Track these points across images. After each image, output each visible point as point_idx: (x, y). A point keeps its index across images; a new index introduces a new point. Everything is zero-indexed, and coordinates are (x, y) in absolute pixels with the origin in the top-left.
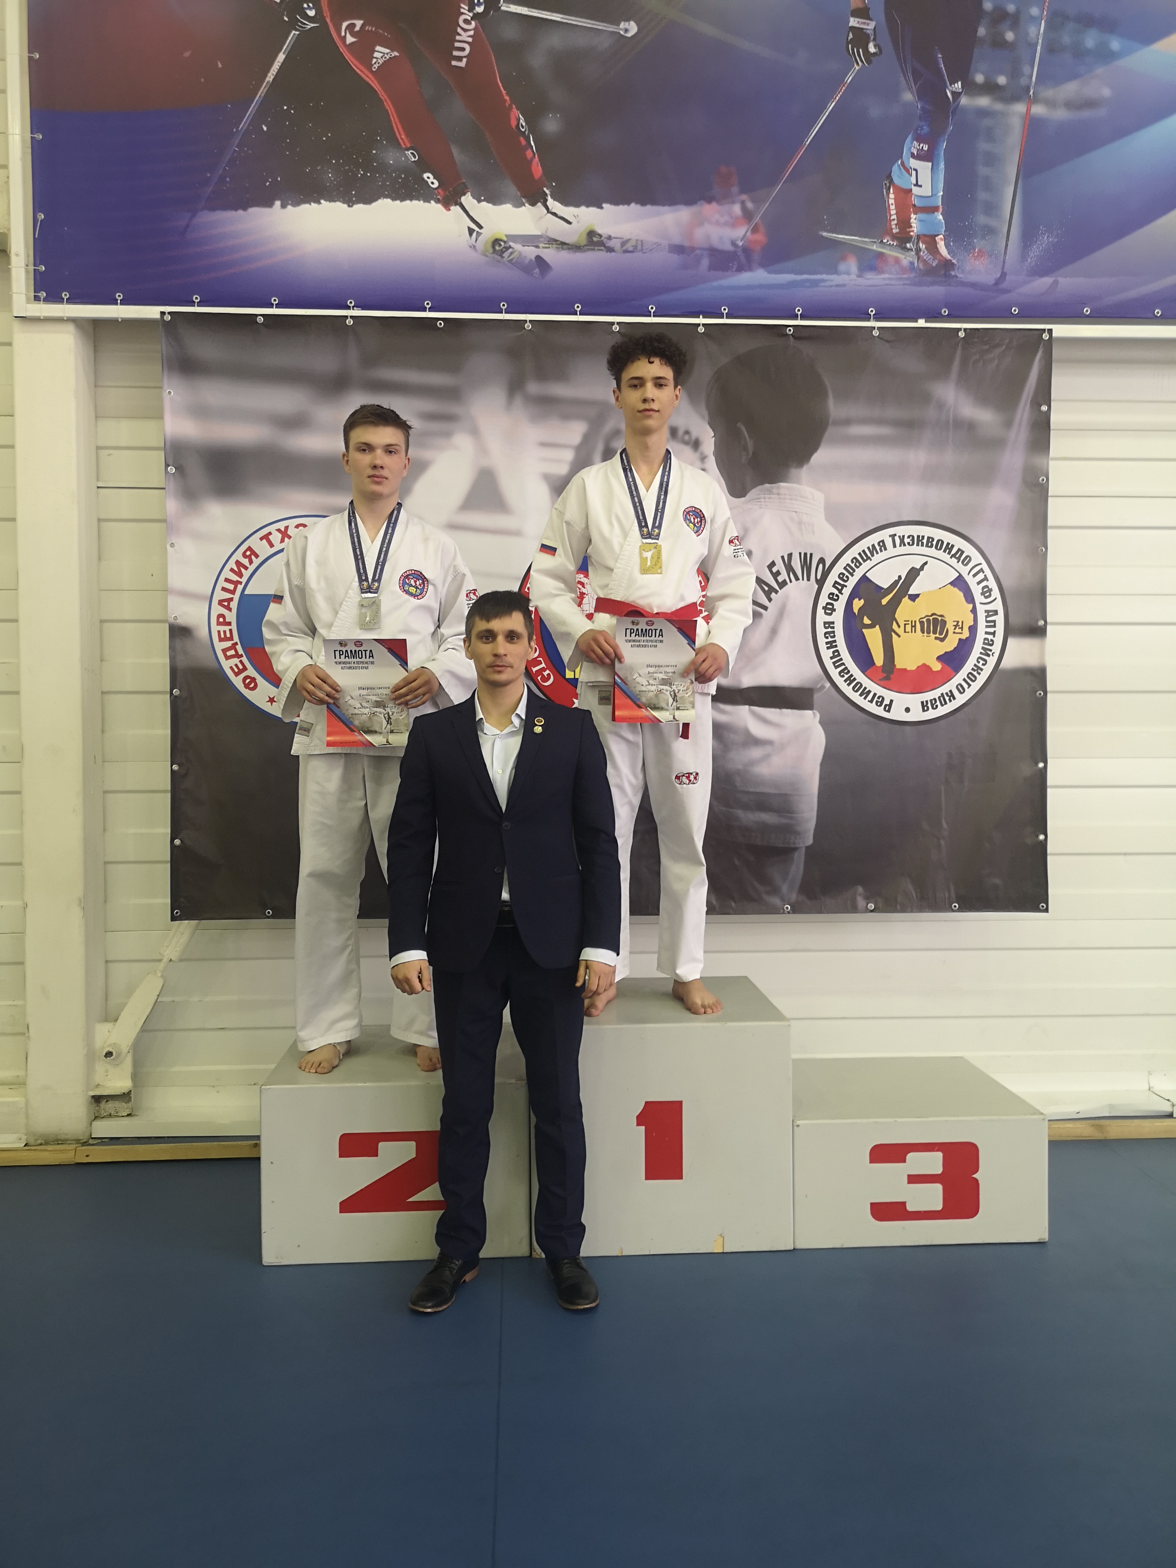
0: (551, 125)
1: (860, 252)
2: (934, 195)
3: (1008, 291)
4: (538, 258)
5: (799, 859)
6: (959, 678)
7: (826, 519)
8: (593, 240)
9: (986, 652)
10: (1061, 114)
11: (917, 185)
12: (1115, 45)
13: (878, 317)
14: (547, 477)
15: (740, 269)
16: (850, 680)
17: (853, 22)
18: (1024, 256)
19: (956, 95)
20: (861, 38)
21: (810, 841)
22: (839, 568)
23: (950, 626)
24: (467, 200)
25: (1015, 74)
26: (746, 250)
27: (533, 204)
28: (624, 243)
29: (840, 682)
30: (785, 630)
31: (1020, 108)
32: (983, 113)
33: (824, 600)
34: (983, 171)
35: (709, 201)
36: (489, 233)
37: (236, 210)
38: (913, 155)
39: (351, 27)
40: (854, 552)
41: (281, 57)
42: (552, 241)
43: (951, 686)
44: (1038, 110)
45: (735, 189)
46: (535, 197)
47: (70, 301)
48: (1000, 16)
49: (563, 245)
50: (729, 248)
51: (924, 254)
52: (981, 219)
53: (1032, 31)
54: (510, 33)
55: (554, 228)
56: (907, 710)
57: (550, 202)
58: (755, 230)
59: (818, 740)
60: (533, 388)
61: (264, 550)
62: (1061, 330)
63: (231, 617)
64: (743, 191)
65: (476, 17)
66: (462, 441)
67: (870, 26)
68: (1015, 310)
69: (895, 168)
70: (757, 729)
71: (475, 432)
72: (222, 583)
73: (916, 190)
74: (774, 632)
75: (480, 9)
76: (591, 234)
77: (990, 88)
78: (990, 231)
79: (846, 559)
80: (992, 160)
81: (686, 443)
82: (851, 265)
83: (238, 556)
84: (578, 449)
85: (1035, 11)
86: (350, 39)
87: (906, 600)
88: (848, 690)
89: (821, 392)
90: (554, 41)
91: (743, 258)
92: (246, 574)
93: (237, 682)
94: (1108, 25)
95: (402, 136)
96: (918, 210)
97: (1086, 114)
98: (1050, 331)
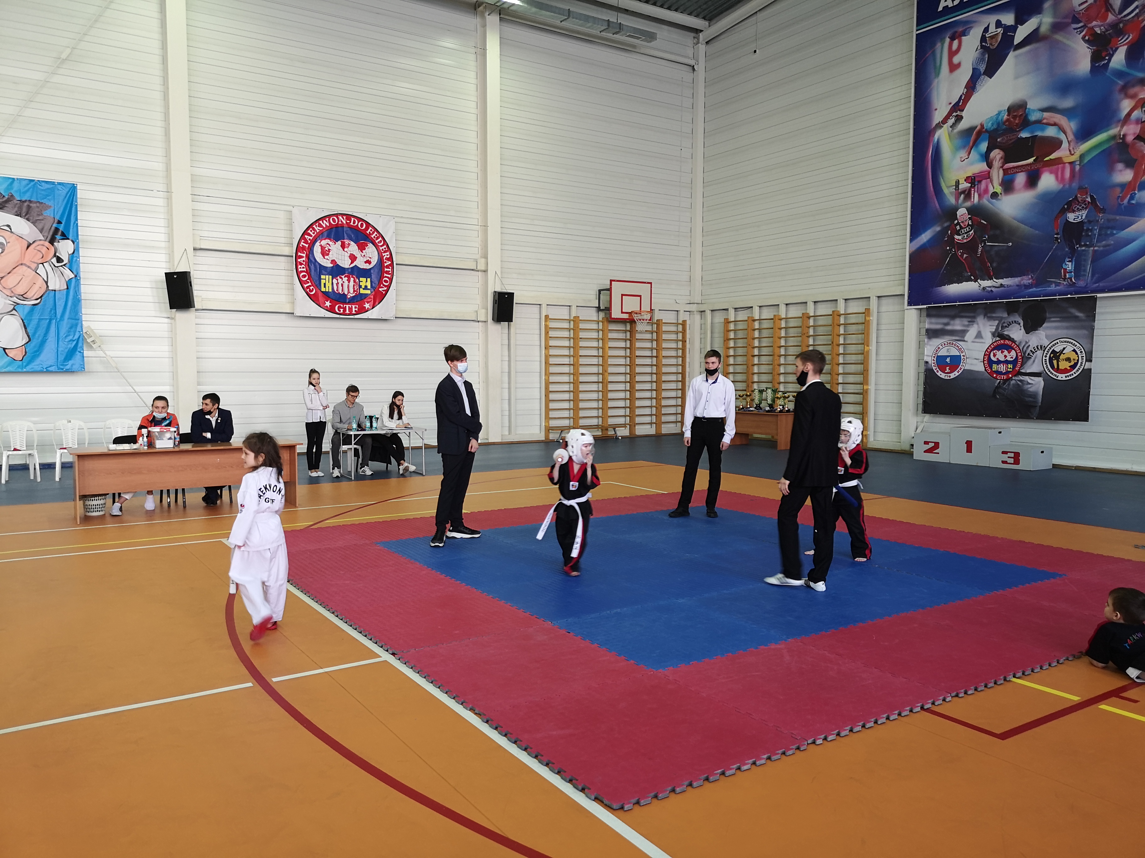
0: (995, 265)
1: (1055, 282)
2: (1072, 269)
3: (1088, 288)
4: (991, 290)
5: (1038, 408)
6: (1075, 371)
7: (1046, 338)
8: (1002, 285)
9: (1081, 365)
10: (1101, 248)
11: (1068, 267)
12: (1115, 232)
13: (1058, 296)
14: (991, 332)
15: (1030, 289)
16: (1049, 371)
17: (1055, 236)
18: (1092, 280)
19: (1077, 248)
20: (1057, 239)
21: (1040, 404)
22: (1048, 348)
23: (1072, 360)
24: (979, 281)
25: (1091, 242)
26: (1031, 284)
27: (991, 280)
28: (1007, 285)
29: (1047, 372)
30: (1036, 360)
31: (1092, 248)
32: (1083, 250)
33: (1045, 354)
34: (1083, 263)
35: (1024, 276)
36: (982, 287)
37: (939, 287)
38: (1067, 262)
39: (960, 252)
40: (1051, 344)
41: (948, 259)
42: (994, 287)
43: (1072, 372)
44: (1096, 248)
45: (1030, 273)
46: (991, 279)
47: (913, 306)
48: (1088, 230)
49: (996, 287)
50: (1028, 284)
51: (1069, 282)
52: (1082, 273)
53: (1095, 232)
54: (988, 248)
55: (994, 284)
56: (1062, 377)
57: (994, 279)
58: (1033, 280)
59: (1042, 383)
60: (989, 315)
61: (941, 347)
62: (1099, 295)
63: (935, 359)
64: (1031, 273)
65: (982, 246)
66: (975, 326)
67: (1059, 236)
68: (1089, 292)
69: (1063, 265)
70: (1030, 381)
71: (978, 324)
72: (934, 353)
73: (1068, 269)
74: (1034, 361)
75: (982, 245)
76: (1001, 284)
77: (1085, 245)
78: (1085, 275)
79: (1050, 346)
80: (1085, 260)
81: (1017, 324)
82: (1054, 285)
83: (937, 348)
84: (997, 326)
85: (1096, 228)
86: (960, 254)
87: (1062, 354)
88: (1049, 373)
89: (1046, 312)
90: (996, 249)
91: (1031, 286)
92: (938, 352)
93: (935, 371)
94: (1113, 228)
95: (968, 271)
96: (1068, 272)
97: (1108, 248)
98: (1096, 296)
